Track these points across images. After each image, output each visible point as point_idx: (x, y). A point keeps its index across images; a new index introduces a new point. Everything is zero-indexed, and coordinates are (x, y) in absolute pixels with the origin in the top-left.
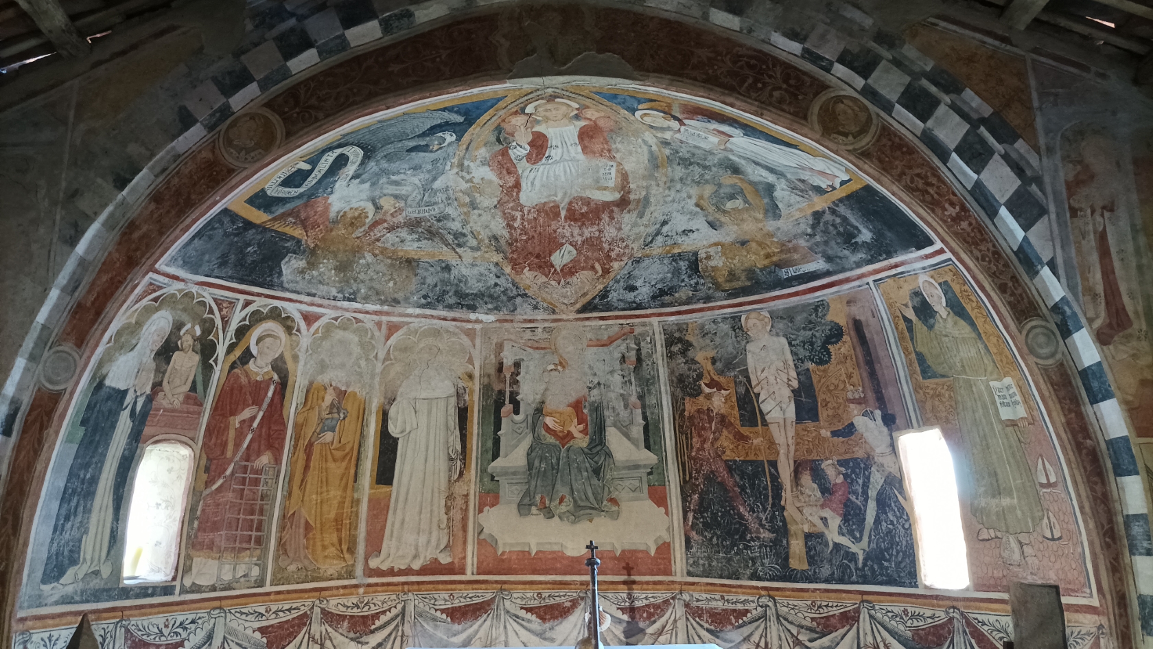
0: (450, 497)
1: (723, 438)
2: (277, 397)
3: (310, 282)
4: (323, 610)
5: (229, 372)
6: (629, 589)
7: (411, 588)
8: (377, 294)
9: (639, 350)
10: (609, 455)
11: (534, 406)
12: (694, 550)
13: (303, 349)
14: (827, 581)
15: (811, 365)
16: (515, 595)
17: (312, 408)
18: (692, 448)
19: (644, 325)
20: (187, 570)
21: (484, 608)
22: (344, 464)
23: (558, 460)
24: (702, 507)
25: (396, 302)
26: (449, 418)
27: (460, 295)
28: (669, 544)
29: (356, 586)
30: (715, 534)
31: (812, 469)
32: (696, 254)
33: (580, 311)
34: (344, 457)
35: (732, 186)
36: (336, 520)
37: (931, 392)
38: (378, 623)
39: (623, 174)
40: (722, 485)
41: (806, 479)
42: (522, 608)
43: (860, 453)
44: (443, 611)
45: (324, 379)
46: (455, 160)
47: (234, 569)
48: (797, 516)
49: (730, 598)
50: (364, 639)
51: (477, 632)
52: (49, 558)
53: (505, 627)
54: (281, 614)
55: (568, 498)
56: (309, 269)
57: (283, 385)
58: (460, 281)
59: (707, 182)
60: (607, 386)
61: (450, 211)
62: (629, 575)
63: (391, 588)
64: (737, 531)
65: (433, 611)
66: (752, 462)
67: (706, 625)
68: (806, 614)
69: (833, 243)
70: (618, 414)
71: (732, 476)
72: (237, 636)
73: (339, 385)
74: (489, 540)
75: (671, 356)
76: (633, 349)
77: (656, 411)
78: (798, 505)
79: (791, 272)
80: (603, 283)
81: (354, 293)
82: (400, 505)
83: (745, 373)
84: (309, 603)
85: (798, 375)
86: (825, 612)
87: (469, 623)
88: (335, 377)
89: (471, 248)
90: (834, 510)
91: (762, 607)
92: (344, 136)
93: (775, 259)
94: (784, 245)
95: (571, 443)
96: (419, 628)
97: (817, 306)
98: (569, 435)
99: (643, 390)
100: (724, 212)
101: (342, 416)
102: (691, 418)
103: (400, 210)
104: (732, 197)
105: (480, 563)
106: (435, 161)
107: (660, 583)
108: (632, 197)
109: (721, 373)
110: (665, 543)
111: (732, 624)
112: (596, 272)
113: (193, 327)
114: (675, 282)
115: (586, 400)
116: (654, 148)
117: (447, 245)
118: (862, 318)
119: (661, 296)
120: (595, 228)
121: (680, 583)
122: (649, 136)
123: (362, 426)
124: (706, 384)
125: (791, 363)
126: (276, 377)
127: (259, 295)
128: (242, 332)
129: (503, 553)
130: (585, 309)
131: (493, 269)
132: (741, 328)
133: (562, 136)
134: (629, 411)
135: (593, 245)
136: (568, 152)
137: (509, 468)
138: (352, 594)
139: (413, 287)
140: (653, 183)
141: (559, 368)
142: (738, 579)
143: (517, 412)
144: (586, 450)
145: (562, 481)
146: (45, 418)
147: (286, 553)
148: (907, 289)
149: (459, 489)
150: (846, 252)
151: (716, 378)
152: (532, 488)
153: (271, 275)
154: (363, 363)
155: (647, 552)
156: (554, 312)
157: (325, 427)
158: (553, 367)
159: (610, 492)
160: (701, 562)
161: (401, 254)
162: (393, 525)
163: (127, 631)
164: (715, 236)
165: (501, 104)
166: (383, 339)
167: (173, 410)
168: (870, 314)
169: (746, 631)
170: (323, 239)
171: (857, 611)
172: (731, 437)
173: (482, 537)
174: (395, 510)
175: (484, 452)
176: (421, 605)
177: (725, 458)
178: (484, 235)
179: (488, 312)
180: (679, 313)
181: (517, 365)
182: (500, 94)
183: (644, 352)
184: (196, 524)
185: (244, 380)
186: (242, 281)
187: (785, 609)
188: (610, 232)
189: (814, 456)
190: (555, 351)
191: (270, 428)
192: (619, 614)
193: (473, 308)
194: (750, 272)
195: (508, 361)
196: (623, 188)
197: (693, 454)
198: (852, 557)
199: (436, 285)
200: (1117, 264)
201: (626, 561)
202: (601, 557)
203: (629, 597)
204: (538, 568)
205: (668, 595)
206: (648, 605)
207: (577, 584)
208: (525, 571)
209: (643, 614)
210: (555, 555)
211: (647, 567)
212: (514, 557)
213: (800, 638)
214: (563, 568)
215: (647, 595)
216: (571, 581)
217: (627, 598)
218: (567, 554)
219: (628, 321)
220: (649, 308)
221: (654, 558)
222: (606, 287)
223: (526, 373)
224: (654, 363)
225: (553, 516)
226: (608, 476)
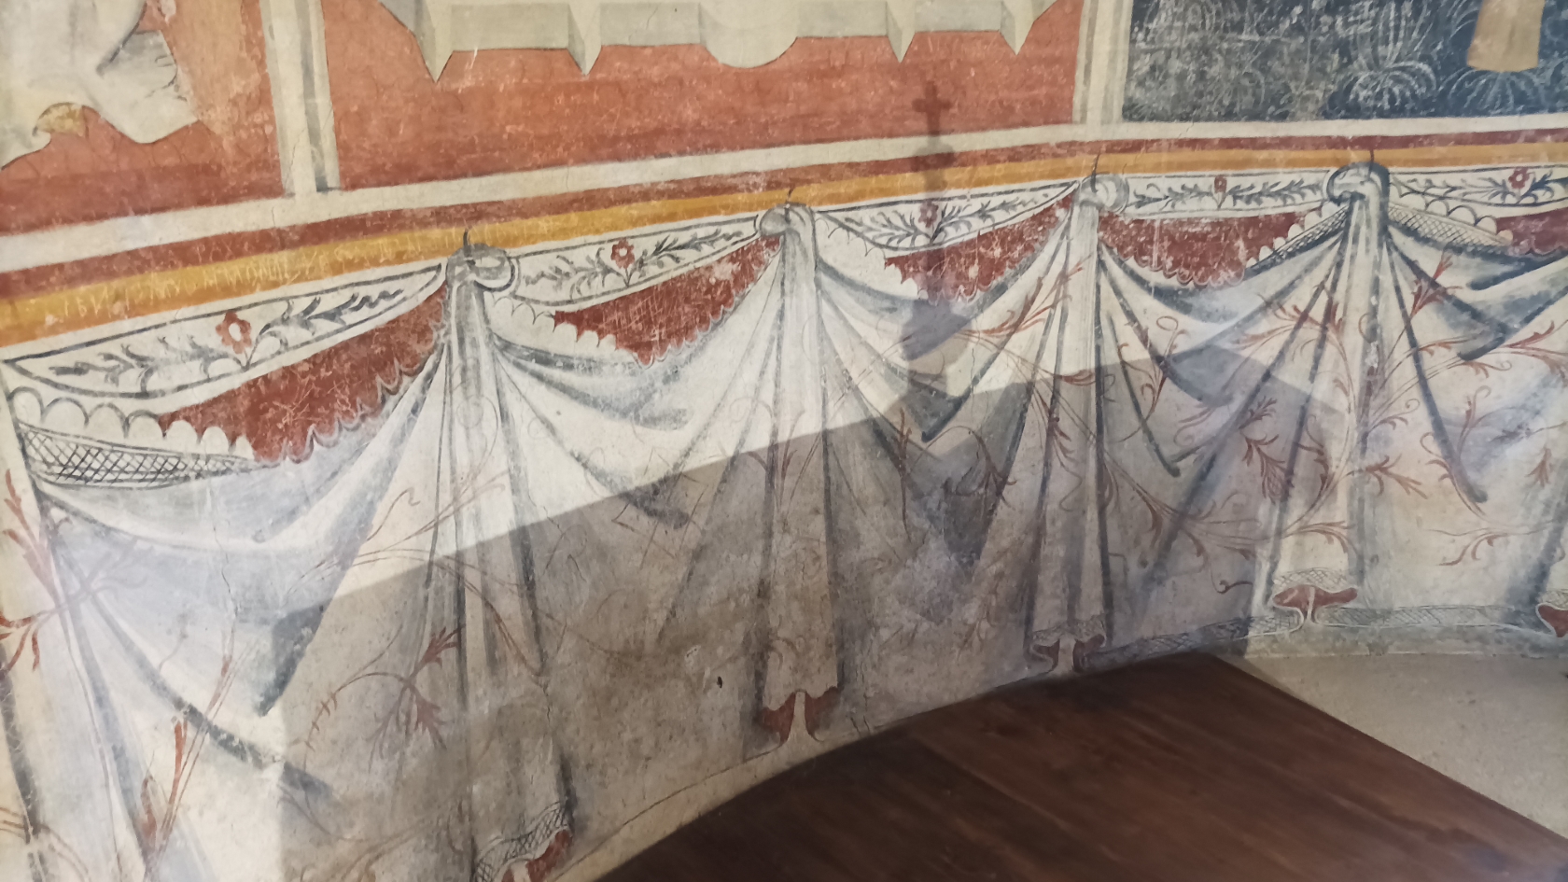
6: (933, 185)
12: (1156, 24)
16: (528, 267)
21: (402, 350)
42: (560, 318)
49: (1245, 182)
51: (390, 467)
53: (504, 416)
62: (934, 131)
65: (146, 434)
67: (1157, 278)
68: (1481, 211)
86: (1556, 199)
87: (347, 440)
91: (1338, 201)
107: (1032, 152)
111: (1235, 264)
121: (1095, 148)
129: (456, 61)
142: (1283, 117)
155: (1001, 40)
160: (1176, 66)
169: (1274, 280)
176: (65, 417)
187: (1416, 202)
192: (892, 281)
201: (929, 78)
202: (843, 66)
203: (929, 214)
204: (611, 129)
205: (1052, 192)
206: (985, 235)
207: (756, 186)
208: (560, 149)
209: (967, 268)
210: (675, 66)
211: (993, 97)
212: (507, 83)
213: (1444, 280)
214: (704, 123)
215: (985, 200)
216: (734, 176)
217: (920, 221)
218: (721, 60)
221: (1022, 58)
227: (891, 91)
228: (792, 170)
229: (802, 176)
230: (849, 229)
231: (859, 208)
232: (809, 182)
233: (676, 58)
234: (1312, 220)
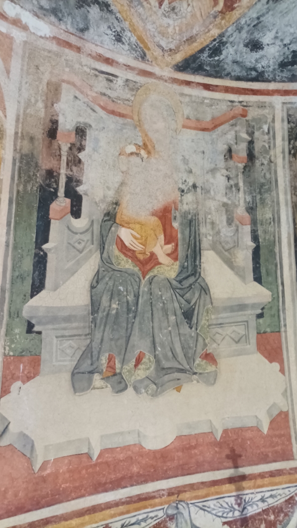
6: (239, 489)
9: (251, 143)
10: (205, 290)
11: (103, 206)
19: (262, 106)
23: (137, 296)
28: (287, 414)
33: (179, 68)
55: (148, 357)
60: (205, 191)
62: (236, 467)
70: (218, 232)
74: (18, 445)
75: (295, 154)
76: (243, 140)
77: (271, 229)
80: (219, 26)
95: (155, 271)
98: (151, 261)
99: (254, 198)
107: (279, 473)
110: (281, 413)
115: (176, 209)
119: (293, 63)
129: (44, 466)
130: (186, 66)
134: (233, 228)
137: (60, 309)
141: (143, 152)
143: (76, 212)
144: (175, 283)
145: (141, 330)
152: (95, 345)
155: (258, 430)
158: (131, 149)
159: (205, 345)
175: (17, 278)
181: (81, 132)
183: (258, 146)
190: (138, 125)
195: (67, 123)
201: (231, 446)
202: (196, 445)
203: (239, 501)
204: (103, 480)
205: (292, 490)
206: (265, 510)
207: (163, 495)
208: (83, 491)
209: (260, 525)
210: (129, 453)
211: (259, 451)
212: (62, 470)
214: (141, 472)
215: (262, 494)
216: (154, 492)
217: (235, 504)
218: (147, 448)
219: (242, 98)
220: (274, 80)
221: (268, 435)
222: (221, 35)
223: (94, 150)
224: (271, 161)
225: (126, 388)
226: (203, 322)
227: (216, 452)
228: (178, 487)
229: (183, 489)
230: (204, 510)
231: (208, 501)
232: (185, 491)
233: (129, 450)
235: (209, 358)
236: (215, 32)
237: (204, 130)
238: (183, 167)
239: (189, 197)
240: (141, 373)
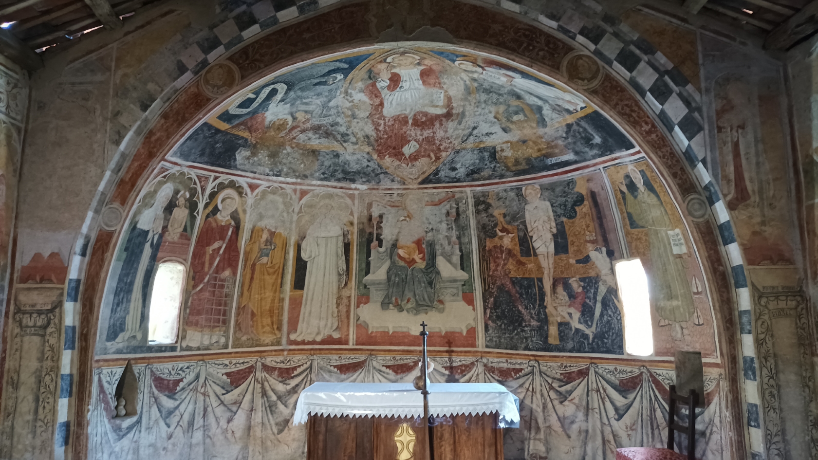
0: (339, 298)
1: (509, 263)
2: (234, 236)
3: (253, 164)
4: (263, 364)
5: (206, 220)
6: (450, 355)
7: (315, 352)
8: (294, 171)
9: (458, 209)
10: (438, 273)
11: (391, 242)
12: (490, 332)
13: (249, 206)
14: (570, 351)
15: (564, 219)
16: (379, 358)
17: (255, 242)
18: (490, 269)
19: (461, 192)
20: (184, 338)
21: (360, 365)
22: (274, 277)
23: (406, 276)
24: (496, 306)
25: (305, 177)
26: (339, 250)
27: (344, 172)
28: (475, 328)
29: (282, 350)
30: (503, 322)
31: (564, 283)
32: (494, 148)
33: (421, 183)
34: (274, 273)
35: (517, 106)
36: (270, 311)
37: (635, 237)
38: (296, 373)
39: (448, 98)
40: (508, 292)
41: (560, 289)
42: (383, 366)
43: (592, 274)
44: (335, 367)
45: (262, 224)
46: (343, 90)
47: (211, 338)
48: (554, 312)
49: (512, 361)
50: (287, 382)
51: (356, 379)
52: (109, 327)
54: (238, 365)
55: (412, 299)
56: (252, 156)
57: (237, 229)
58: (345, 164)
59: (501, 103)
60: (438, 231)
61: (339, 120)
62: (450, 347)
63: (303, 352)
64: (517, 321)
65: (329, 367)
66: (527, 279)
67: (497, 378)
68: (557, 371)
69: (579, 143)
70: (444, 248)
71: (515, 287)
72: (213, 377)
73: (271, 228)
74: (363, 324)
75: (478, 212)
76: (454, 208)
77: (468, 246)
78: (555, 305)
79: (554, 160)
80: (435, 165)
81: (280, 171)
82: (309, 302)
83: (524, 223)
84: (254, 359)
85: (557, 225)
86: (569, 370)
88: (268, 223)
89: (352, 143)
90: (576, 308)
91: (530, 367)
92: (276, 78)
93: (544, 152)
94: (548, 143)
95: (415, 266)
96: (320, 376)
97: (569, 183)
98: (413, 261)
99: (460, 233)
100: (512, 122)
101: (273, 247)
102: (490, 251)
103: (308, 120)
104: (516, 113)
105: (358, 338)
106: (330, 91)
107: (469, 352)
108: (454, 111)
109: (509, 223)
110: (472, 328)
111: (512, 377)
112: (431, 159)
113: (185, 193)
114: (481, 165)
115: (424, 239)
116: (468, 82)
117: (337, 141)
118: (596, 190)
119: (472, 174)
120: (431, 131)
121: (481, 352)
122: (464, 75)
123: (285, 254)
124: (499, 230)
125: (552, 218)
126: (233, 223)
127: (222, 173)
128: (213, 195)
129: (372, 332)
130: (423, 182)
131: (366, 156)
132: (522, 195)
133: (409, 75)
134: (451, 246)
135: (429, 142)
136: (414, 84)
137: (375, 280)
138: (280, 355)
139: (316, 168)
140: (467, 103)
141: (407, 219)
142: (516, 350)
143: (380, 246)
144: (424, 270)
145: (409, 289)
146: (105, 247)
147: (240, 329)
148: (622, 173)
149: (345, 293)
150: (587, 149)
151: (506, 226)
152: (390, 293)
153: (230, 161)
154: (285, 214)
155: (461, 333)
156: (404, 184)
157: (263, 253)
158: (403, 218)
159: (438, 296)
160: (494, 339)
161: (308, 147)
162: (304, 313)
163: (152, 371)
164: (506, 137)
165: (372, 57)
166: (297, 200)
167: (174, 243)
168: (600, 188)
169: (521, 381)
170: (261, 138)
171: (588, 369)
172: (514, 263)
173: (359, 322)
174: (306, 304)
175: (360, 270)
176: (322, 363)
177: (510, 276)
178: (360, 135)
179: (363, 183)
180: (483, 185)
181: (381, 217)
182: (371, 52)
183: (461, 210)
184: (188, 311)
185: (214, 225)
186: (213, 165)
187: (545, 368)
188: (440, 134)
189: (565, 276)
190: (405, 209)
191: (230, 254)
192: (443, 370)
193: (353, 181)
194: (528, 160)
195: (375, 213)
196: (448, 106)
197: (491, 273)
198: (586, 337)
199: (330, 166)
200: (744, 162)
201: (448, 338)
202: (433, 336)
203: (450, 360)
204: (393, 342)
205: (474, 359)
206: (461, 365)
207: (418, 352)
208: (385, 344)
209: (458, 370)
211: (461, 342)
212: (379, 335)
213: (553, 385)
214: (409, 342)
215: (460, 359)
216: (412, 350)
217: (448, 361)
218: (411, 334)
219: (451, 190)
220: (465, 181)
221: (466, 337)
222: (437, 168)
223: (387, 222)
224: (467, 216)
225: (403, 310)
226: (437, 286)
227: (442, 340)
230: (435, 361)
231: (437, 358)
233: (404, 334)
234: (526, 370)
235: (441, 302)
236: (434, 168)
237: (435, 205)
238: (426, 222)
239: (430, 234)
240: (409, 306)
